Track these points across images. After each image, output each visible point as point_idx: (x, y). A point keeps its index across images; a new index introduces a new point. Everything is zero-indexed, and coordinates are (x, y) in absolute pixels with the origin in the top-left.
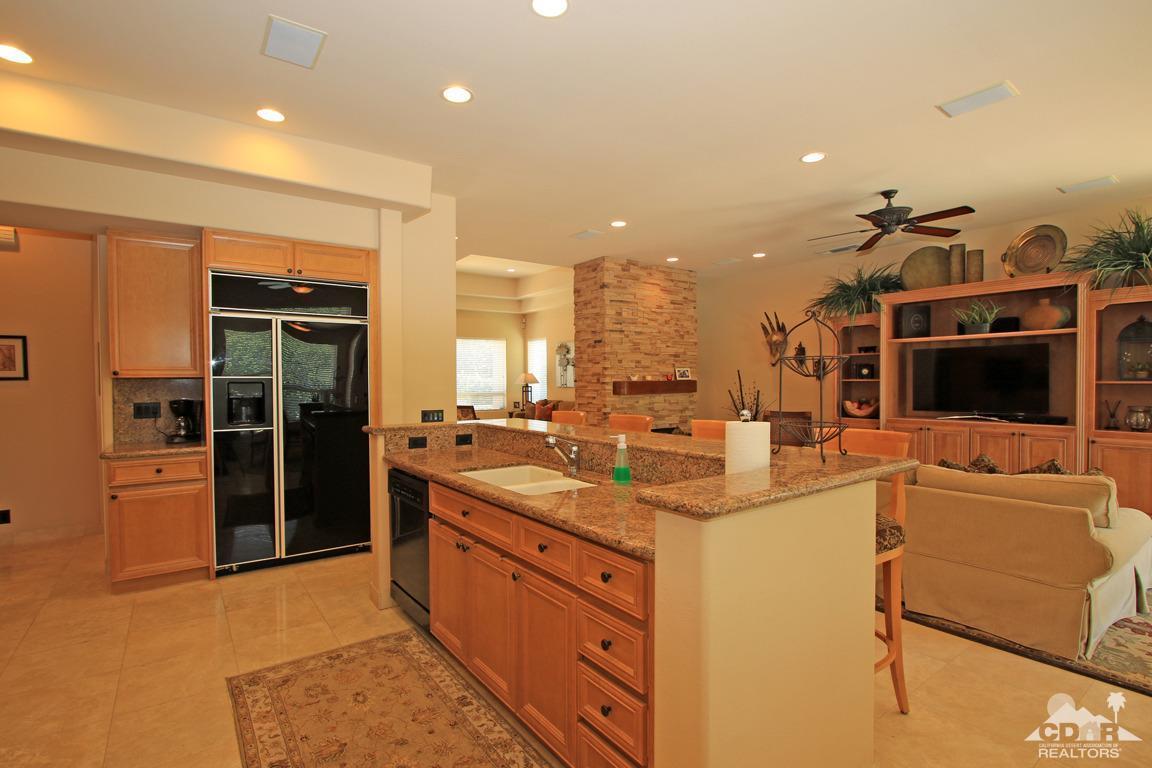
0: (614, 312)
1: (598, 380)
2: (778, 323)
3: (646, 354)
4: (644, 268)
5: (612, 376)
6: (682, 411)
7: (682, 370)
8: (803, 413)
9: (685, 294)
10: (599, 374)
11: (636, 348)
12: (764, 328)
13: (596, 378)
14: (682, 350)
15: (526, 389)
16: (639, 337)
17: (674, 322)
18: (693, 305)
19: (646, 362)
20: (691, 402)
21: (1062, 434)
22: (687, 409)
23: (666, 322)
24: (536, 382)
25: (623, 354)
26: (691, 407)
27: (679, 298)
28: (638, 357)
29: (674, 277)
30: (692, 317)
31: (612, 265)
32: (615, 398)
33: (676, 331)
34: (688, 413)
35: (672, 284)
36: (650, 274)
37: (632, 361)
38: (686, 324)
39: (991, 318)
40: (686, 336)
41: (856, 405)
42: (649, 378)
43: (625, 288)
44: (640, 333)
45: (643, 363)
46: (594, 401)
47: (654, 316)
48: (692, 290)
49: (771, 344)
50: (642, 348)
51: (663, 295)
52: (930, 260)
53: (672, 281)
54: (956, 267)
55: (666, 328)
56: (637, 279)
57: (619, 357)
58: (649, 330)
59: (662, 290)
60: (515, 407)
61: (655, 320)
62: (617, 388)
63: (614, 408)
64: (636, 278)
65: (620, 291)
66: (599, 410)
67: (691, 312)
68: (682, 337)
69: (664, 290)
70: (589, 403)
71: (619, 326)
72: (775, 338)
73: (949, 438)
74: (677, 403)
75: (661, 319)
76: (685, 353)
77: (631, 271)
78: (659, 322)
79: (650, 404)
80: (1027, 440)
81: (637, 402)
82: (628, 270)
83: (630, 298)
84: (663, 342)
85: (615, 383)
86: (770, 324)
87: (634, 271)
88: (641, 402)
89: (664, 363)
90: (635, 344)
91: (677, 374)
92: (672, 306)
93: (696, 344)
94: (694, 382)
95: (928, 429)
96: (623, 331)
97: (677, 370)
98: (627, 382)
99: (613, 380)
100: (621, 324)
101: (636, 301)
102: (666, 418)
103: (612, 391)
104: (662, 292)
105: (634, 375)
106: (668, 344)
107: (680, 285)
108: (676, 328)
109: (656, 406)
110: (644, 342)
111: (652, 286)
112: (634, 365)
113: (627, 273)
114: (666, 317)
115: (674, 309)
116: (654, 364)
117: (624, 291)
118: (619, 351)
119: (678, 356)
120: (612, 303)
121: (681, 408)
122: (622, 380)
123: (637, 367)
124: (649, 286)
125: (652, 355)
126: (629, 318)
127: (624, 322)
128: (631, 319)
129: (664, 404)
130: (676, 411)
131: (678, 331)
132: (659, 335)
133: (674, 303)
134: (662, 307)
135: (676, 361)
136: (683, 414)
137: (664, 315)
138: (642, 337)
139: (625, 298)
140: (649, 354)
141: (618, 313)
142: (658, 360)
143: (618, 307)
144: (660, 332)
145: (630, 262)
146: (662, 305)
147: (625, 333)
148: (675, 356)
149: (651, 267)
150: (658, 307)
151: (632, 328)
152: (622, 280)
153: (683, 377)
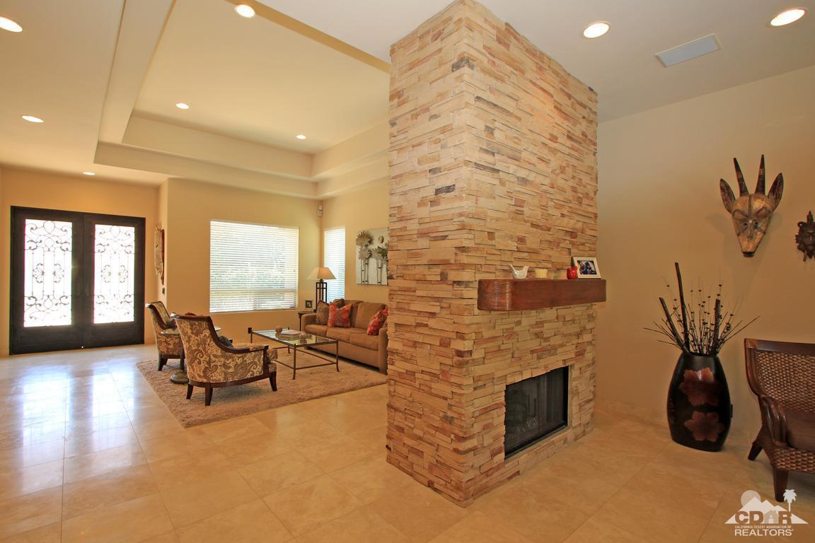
0: (481, 124)
1: (444, 277)
4: (531, 53)
5: (476, 267)
7: (584, 259)
9: (584, 126)
10: (446, 263)
11: (518, 209)
13: (438, 270)
14: (580, 225)
15: (321, 286)
16: (523, 189)
17: (570, 172)
20: (590, 318)
22: (585, 329)
23: (562, 170)
24: (333, 277)
26: (588, 327)
29: (570, 89)
30: (592, 168)
31: (480, 20)
32: (479, 317)
33: (572, 188)
34: (586, 337)
36: (540, 69)
38: (584, 178)
40: (585, 201)
42: (542, 274)
44: (525, 181)
45: (529, 242)
46: (432, 322)
48: (592, 122)
50: (526, 211)
53: (569, 96)
55: (560, 181)
57: (491, 226)
58: (538, 179)
59: (555, 107)
60: (307, 306)
62: (487, 295)
63: (479, 339)
64: (519, 67)
66: (445, 343)
67: (590, 159)
68: (580, 201)
69: (558, 108)
70: (419, 325)
74: (573, 321)
77: (512, 49)
78: (553, 165)
79: (537, 325)
81: (519, 323)
82: (508, 46)
84: (556, 206)
85: (480, 282)
88: (526, 323)
89: (557, 244)
90: (516, 202)
92: (569, 142)
94: (601, 283)
96: (498, 171)
97: (575, 260)
98: (510, 280)
99: (479, 277)
100: (493, 154)
101: (519, 114)
102: (560, 350)
103: (476, 302)
104: (556, 112)
105: (520, 268)
106: (563, 211)
107: (578, 108)
108: (573, 184)
109: (546, 329)
110: (530, 200)
111: (542, 93)
112: (514, 245)
113: (505, 50)
114: (561, 159)
115: (572, 148)
116: (545, 246)
117: (499, 86)
118: (489, 213)
119: (575, 235)
120: (478, 104)
121: (578, 329)
122: (493, 276)
123: (518, 250)
124: (539, 92)
125: (542, 228)
126: (507, 147)
127: (499, 152)
128: (511, 149)
129: (557, 324)
130: (571, 335)
131: (575, 190)
132: (552, 190)
133: (571, 138)
134: (556, 139)
135: (573, 245)
136: (581, 340)
137: (559, 155)
138: (528, 189)
139: (502, 102)
140: (538, 226)
141: (489, 130)
142: (549, 238)
143: (488, 117)
144: (552, 186)
145: (509, 30)
146: (557, 135)
147: (501, 175)
148: (571, 234)
149: (542, 58)
150: (552, 137)
151: (513, 168)
152: (497, 62)
153: (586, 273)
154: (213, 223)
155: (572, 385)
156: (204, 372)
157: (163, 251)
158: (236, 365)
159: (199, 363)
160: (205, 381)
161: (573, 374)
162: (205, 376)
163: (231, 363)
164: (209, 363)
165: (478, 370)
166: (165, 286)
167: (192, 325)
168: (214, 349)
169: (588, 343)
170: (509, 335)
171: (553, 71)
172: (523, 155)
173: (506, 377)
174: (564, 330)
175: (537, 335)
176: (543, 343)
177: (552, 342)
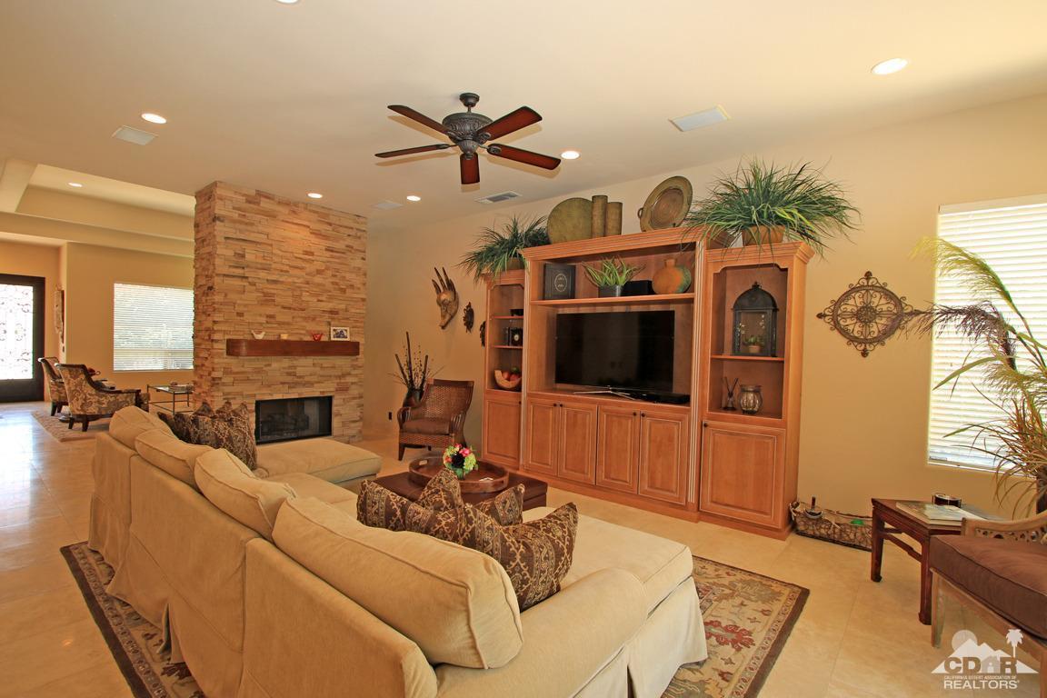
0: (230, 253)
1: (209, 337)
2: (447, 279)
3: (284, 308)
4: (287, 204)
5: (225, 332)
6: (340, 377)
7: (339, 329)
8: (467, 382)
9: (349, 241)
10: (210, 329)
11: (268, 299)
12: (436, 285)
13: (208, 334)
14: (343, 306)
16: (273, 286)
17: (329, 273)
18: (362, 255)
20: (355, 367)
21: (678, 415)
22: (349, 374)
23: (319, 272)
25: (245, 306)
26: (354, 372)
27: (340, 245)
28: (270, 310)
29: (333, 219)
30: (359, 269)
31: (230, 194)
32: (232, 361)
33: (333, 283)
34: (349, 379)
35: (329, 228)
36: (294, 212)
37: (261, 315)
38: (348, 276)
39: (622, 280)
40: (349, 291)
41: (506, 375)
42: (285, 337)
43: (252, 224)
44: (275, 282)
45: (279, 318)
46: (206, 363)
47: (300, 264)
48: (359, 238)
49: (441, 303)
50: (278, 299)
51: (314, 239)
52: (576, 213)
53: (330, 224)
54: (598, 222)
55: (318, 279)
56: (274, 217)
57: (240, 309)
58: (290, 280)
59: (311, 233)
61: (302, 268)
62: (232, 348)
63: (227, 371)
64: (271, 215)
65: (242, 227)
66: (210, 374)
67: (358, 263)
68: (344, 291)
69: (316, 233)
70: (203, 365)
71: (239, 272)
72: (444, 297)
73: (579, 416)
74: (333, 367)
75: (310, 268)
76: (346, 310)
77: (262, 204)
78: (308, 270)
79: (290, 367)
80: (648, 421)
81: (269, 365)
82: (258, 204)
83: (262, 238)
84: (312, 295)
85: (229, 341)
86: (441, 280)
87: (265, 204)
88: (275, 365)
89: (314, 319)
90: (266, 294)
91: (332, 333)
92: (329, 254)
93: (363, 300)
94: (356, 344)
95: (561, 405)
96: (247, 278)
97: (332, 328)
98: (246, 341)
99: (227, 337)
100: (243, 268)
101: (270, 242)
102: (315, 385)
103: (225, 351)
104: (313, 236)
105: (260, 332)
106: (320, 298)
107: (342, 230)
108: (334, 280)
109: (300, 371)
110: (281, 292)
111: (296, 227)
112: (263, 320)
113: (255, 207)
114: (318, 265)
115: (332, 257)
116: (298, 320)
117: (249, 228)
118: (238, 302)
119: (337, 313)
120: (228, 241)
121: (340, 374)
122: (242, 337)
123: (267, 322)
124: (293, 226)
125: (294, 309)
126: (257, 263)
127: (248, 266)
128: (261, 264)
129: (313, 368)
130: (330, 376)
131: (337, 284)
132: (307, 286)
133: (332, 251)
134: (312, 254)
135: (333, 319)
136: (342, 381)
137: (315, 262)
138: (279, 286)
139: (252, 237)
140: (290, 308)
141: (239, 254)
142: (303, 315)
143: (238, 247)
144: (308, 283)
145: (260, 194)
146: (312, 251)
147: (250, 280)
148: (331, 312)
149: (296, 205)
150: (306, 253)
151: (262, 274)
152: (247, 214)
153: (339, 337)
154: (116, 285)
155: (334, 409)
156: (81, 406)
157: (63, 311)
158: (109, 402)
159: (77, 400)
160: (82, 413)
161: (335, 402)
162: (82, 410)
163: (104, 400)
164: (85, 400)
165: (227, 389)
166: (65, 345)
167: (70, 371)
168: (89, 389)
169: (352, 383)
170: (259, 371)
171: (310, 211)
172: (274, 266)
173: (255, 395)
174: (322, 373)
175: (289, 374)
176: (296, 379)
177: (306, 379)
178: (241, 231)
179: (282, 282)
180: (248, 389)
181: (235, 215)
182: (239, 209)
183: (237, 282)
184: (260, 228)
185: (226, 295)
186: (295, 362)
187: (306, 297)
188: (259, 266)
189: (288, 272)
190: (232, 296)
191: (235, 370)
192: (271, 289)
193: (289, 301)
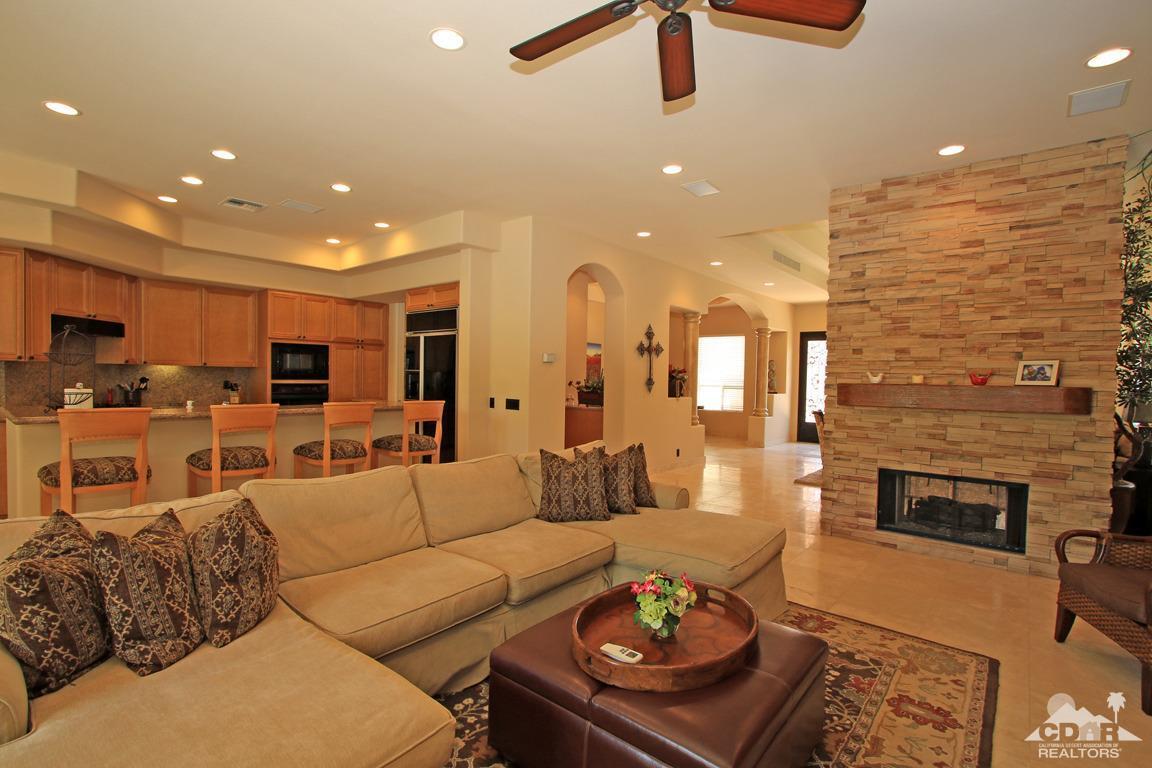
0: (846, 274)
3: (926, 336)
4: (933, 180)
5: (837, 374)
6: (1043, 451)
7: (1036, 365)
11: (899, 326)
14: (1055, 322)
16: (905, 308)
17: (1021, 267)
19: (930, 350)
20: (1084, 437)
22: (1069, 450)
23: (994, 270)
25: (863, 339)
26: (1082, 448)
27: (1048, 211)
28: (901, 342)
29: (1026, 171)
31: (846, 201)
33: (1028, 283)
34: (1071, 459)
35: (1022, 188)
36: (945, 188)
37: (886, 350)
38: (1067, 263)
42: (916, 378)
44: (911, 300)
45: (914, 353)
47: (955, 264)
50: (914, 325)
51: (985, 218)
53: (1023, 181)
55: (993, 282)
57: (858, 344)
58: (937, 293)
61: (962, 270)
62: (843, 395)
63: (838, 424)
64: (906, 206)
65: (862, 236)
69: (989, 207)
71: (858, 295)
75: (973, 267)
76: (1064, 328)
77: (891, 196)
78: (970, 272)
79: (935, 426)
81: (899, 422)
82: (885, 198)
83: (893, 242)
84: (979, 311)
85: (839, 386)
87: (895, 194)
88: (908, 423)
89: (983, 350)
90: (894, 320)
91: (1020, 373)
92: (1017, 234)
96: (868, 302)
97: (1021, 364)
99: (840, 381)
100: (863, 290)
103: (837, 399)
104: (984, 213)
105: (876, 374)
106: (999, 313)
107: (1053, 182)
108: (1029, 277)
109: (953, 433)
110: (921, 314)
111: (949, 209)
112: (891, 356)
113: (882, 203)
114: (992, 259)
115: (1024, 238)
116: (952, 353)
117: (872, 235)
118: (855, 335)
119: (1039, 335)
120: (844, 260)
121: (1045, 446)
122: (859, 381)
123: (897, 360)
124: (944, 209)
125: (943, 337)
126: (883, 279)
127: (869, 286)
128: (888, 279)
129: (980, 432)
130: (1021, 448)
131: (1038, 283)
132: (970, 297)
133: (1028, 227)
134: (981, 243)
135: (1025, 347)
136: (1050, 460)
137: (987, 255)
138: (917, 306)
139: (875, 246)
140: (936, 336)
141: (857, 273)
142: (963, 345)
143: (854, 265)
144: (971, 292)
145: (886, 183)
146: (980, 238)
147: (872, 304)
148: (1023, 335)
149: (947, 175)
150: (968, 244)
151: (890, 293)
152: (868, 218)
153: (1034, 379)
155: (1034, 508)
161: (1034, 495)
169: (1079, 468)
170: (881, 428)
171: (978, 174)
172: (909, 277)
173: (876, 461)
174: (1000, 440)
175: (932, 436)
176: (943, 445)
177: (965, 447)
178: (861, 243)
179: (923, 299)
180: (867, 450)
181: (854, 224)
182: (858, 215)
183: (855, 310)
184: (888, 230)
185: (840, 328)
186: (942, 419)
187: (966, 314)
188: (886, 282)
189: (933, 281)
190: (848, 329)
191: (850, 423)
192: (905, 311)
193: (935, 325)
